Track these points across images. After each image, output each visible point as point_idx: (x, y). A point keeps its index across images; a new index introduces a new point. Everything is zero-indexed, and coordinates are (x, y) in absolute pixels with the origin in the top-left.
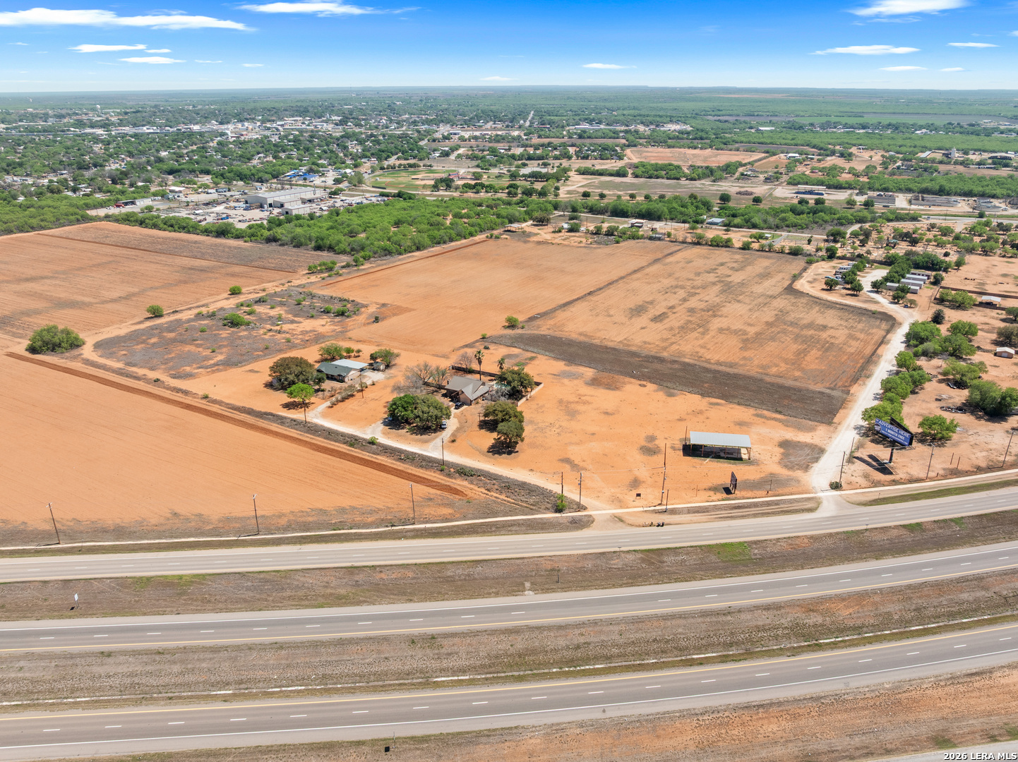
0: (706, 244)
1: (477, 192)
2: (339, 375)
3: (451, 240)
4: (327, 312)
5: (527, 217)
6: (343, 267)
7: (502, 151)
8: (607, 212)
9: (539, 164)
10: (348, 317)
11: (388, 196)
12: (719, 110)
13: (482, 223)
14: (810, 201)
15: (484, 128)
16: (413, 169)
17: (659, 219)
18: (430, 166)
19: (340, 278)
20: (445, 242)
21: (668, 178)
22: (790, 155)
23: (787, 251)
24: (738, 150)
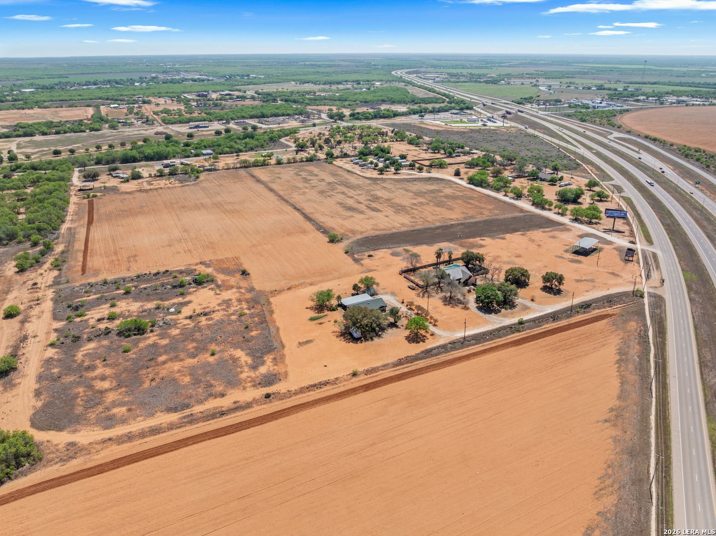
2: (381, 307)
21: (75, 132)
22: (112, 106)
23: (304, 160)
24: (62, 107)
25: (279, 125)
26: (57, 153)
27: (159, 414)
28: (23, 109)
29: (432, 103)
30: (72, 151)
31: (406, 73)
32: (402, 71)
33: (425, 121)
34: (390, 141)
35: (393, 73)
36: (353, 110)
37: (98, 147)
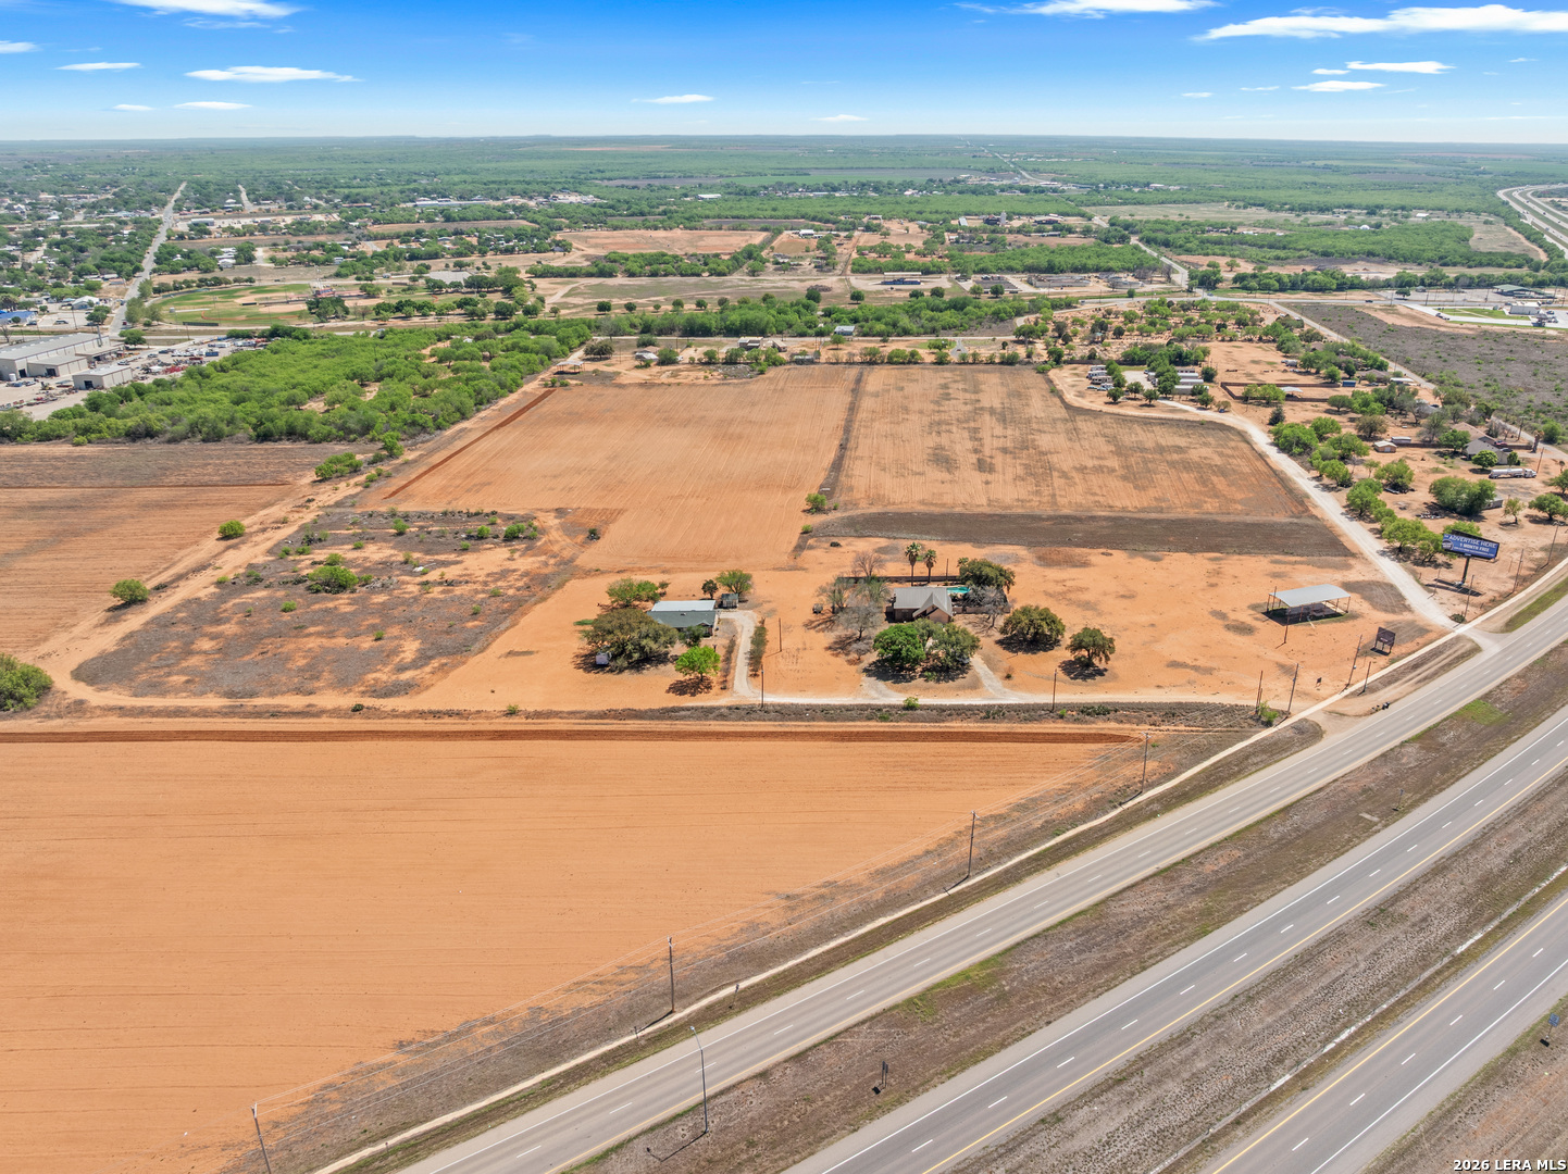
0: (882, 363)
1: (408, 317)
3: (497, 396)
4: (478, 537)
5: (566, 348)
6: (372, 462)
7: (346, 248)
8: (673, 330)
9: (447, 266)
10: (531, 538)
11: (250, 337)
12: (599, 170)
13: (514, 364)
14: (926, 293)
15: (247, 211)
16: (217, 289)
17: (764, 333)
18: (248, 280)
19: (398, 481)
20: (489, 402)
22: (803, 232)
23: (997, 360)
25: (1059, 290)
26: (603, 308)
27: (210, 695)
28: (656, 228)
29: (1487, 265)
30: (630, 308)
31: (1533, 194)
32: (1529, 188)
33: (1400, 306)
34: (1244, 340)
36: (1261, 269)
37: (677, 304)
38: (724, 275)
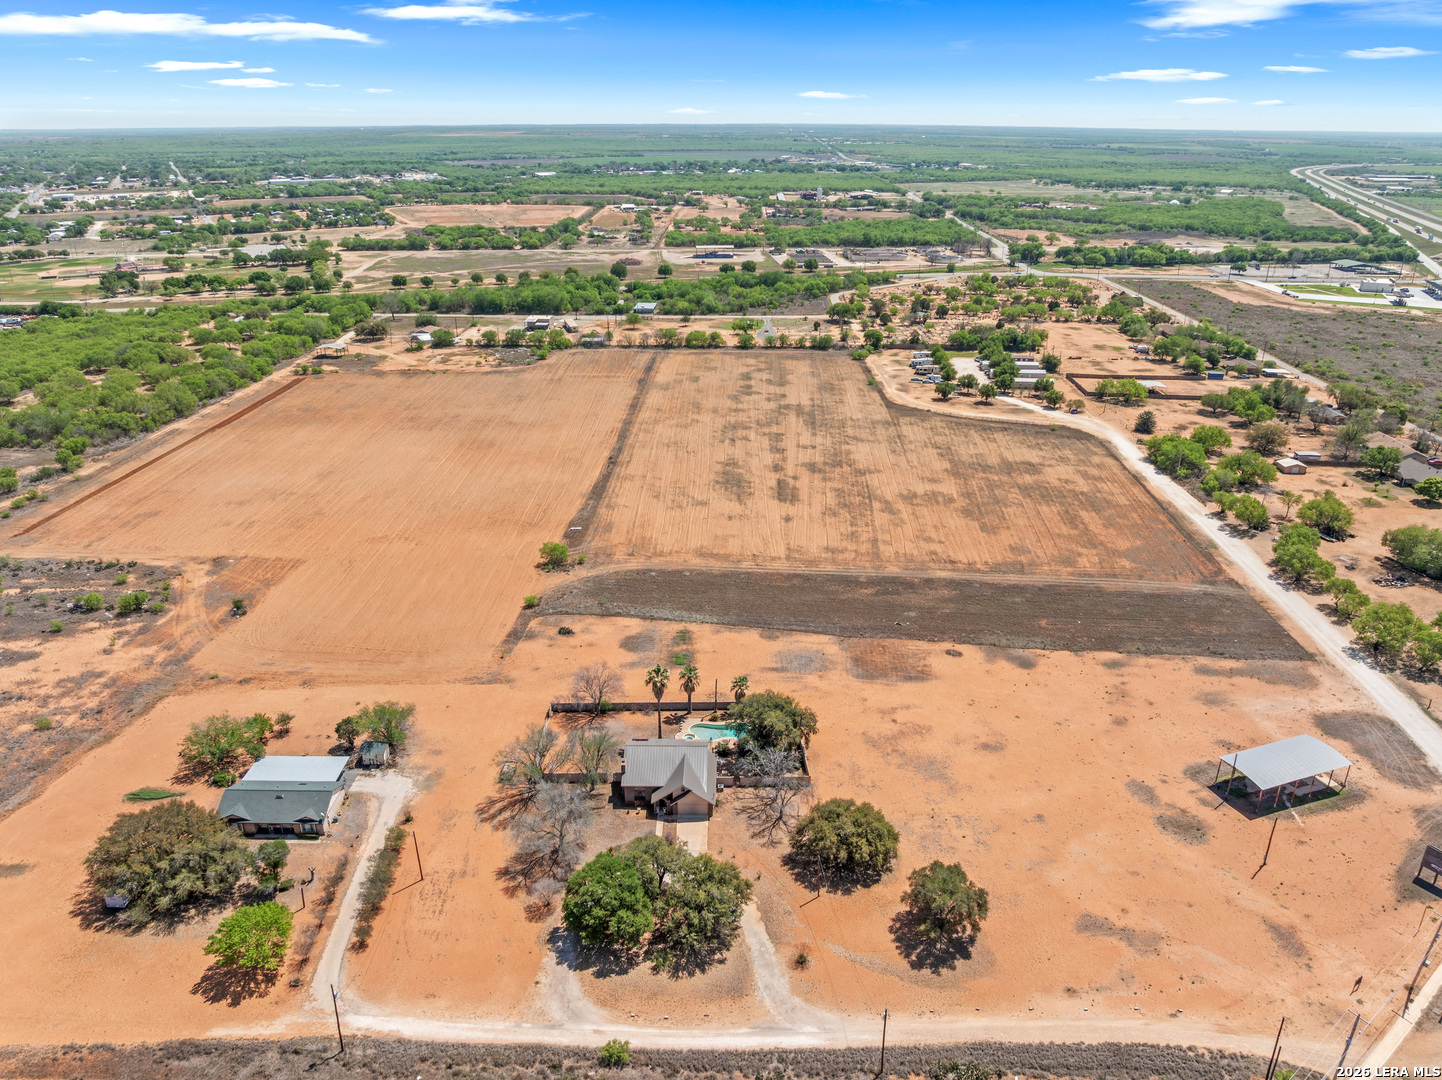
0: (679, 346)
1: (196, 292)
2: (303, 821)
3: (233, 387)
4: (86, 609)
5: (337, 328)
6: (36, 479)
7: (180, 222)
8: (463, 307)
9: (265, 239)
10: (155, 612)
11: (19, 314)
12: (452, 153)
13: (270, 348)
14: (737, 268)
15: (111, 188)
16: (28, 261)
17: (557, 311)
18: (65, 253)
19: (49, 509)
20: (222, 394)
21: (494, 248)
22: (625, 206)
23: (808, 344)
24: (546, 203)
25: (876, 264)
26: (399, 282)
29: (1313, 239)
30: (426, 282)
31: (1325, 173)
32: (1320, 167)
33: (1239, 282)
34: (1081, 321)
35: (1294, 172)
36: (1082, 242)
37: (477, 278)
38: (536, 248)
